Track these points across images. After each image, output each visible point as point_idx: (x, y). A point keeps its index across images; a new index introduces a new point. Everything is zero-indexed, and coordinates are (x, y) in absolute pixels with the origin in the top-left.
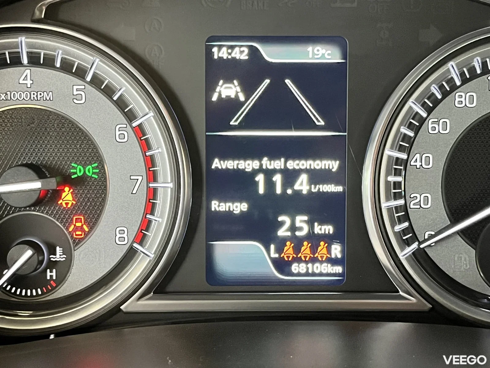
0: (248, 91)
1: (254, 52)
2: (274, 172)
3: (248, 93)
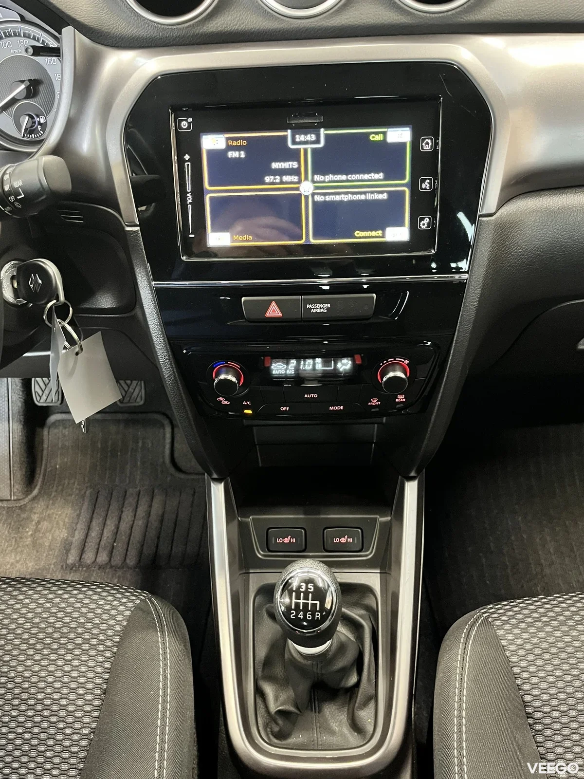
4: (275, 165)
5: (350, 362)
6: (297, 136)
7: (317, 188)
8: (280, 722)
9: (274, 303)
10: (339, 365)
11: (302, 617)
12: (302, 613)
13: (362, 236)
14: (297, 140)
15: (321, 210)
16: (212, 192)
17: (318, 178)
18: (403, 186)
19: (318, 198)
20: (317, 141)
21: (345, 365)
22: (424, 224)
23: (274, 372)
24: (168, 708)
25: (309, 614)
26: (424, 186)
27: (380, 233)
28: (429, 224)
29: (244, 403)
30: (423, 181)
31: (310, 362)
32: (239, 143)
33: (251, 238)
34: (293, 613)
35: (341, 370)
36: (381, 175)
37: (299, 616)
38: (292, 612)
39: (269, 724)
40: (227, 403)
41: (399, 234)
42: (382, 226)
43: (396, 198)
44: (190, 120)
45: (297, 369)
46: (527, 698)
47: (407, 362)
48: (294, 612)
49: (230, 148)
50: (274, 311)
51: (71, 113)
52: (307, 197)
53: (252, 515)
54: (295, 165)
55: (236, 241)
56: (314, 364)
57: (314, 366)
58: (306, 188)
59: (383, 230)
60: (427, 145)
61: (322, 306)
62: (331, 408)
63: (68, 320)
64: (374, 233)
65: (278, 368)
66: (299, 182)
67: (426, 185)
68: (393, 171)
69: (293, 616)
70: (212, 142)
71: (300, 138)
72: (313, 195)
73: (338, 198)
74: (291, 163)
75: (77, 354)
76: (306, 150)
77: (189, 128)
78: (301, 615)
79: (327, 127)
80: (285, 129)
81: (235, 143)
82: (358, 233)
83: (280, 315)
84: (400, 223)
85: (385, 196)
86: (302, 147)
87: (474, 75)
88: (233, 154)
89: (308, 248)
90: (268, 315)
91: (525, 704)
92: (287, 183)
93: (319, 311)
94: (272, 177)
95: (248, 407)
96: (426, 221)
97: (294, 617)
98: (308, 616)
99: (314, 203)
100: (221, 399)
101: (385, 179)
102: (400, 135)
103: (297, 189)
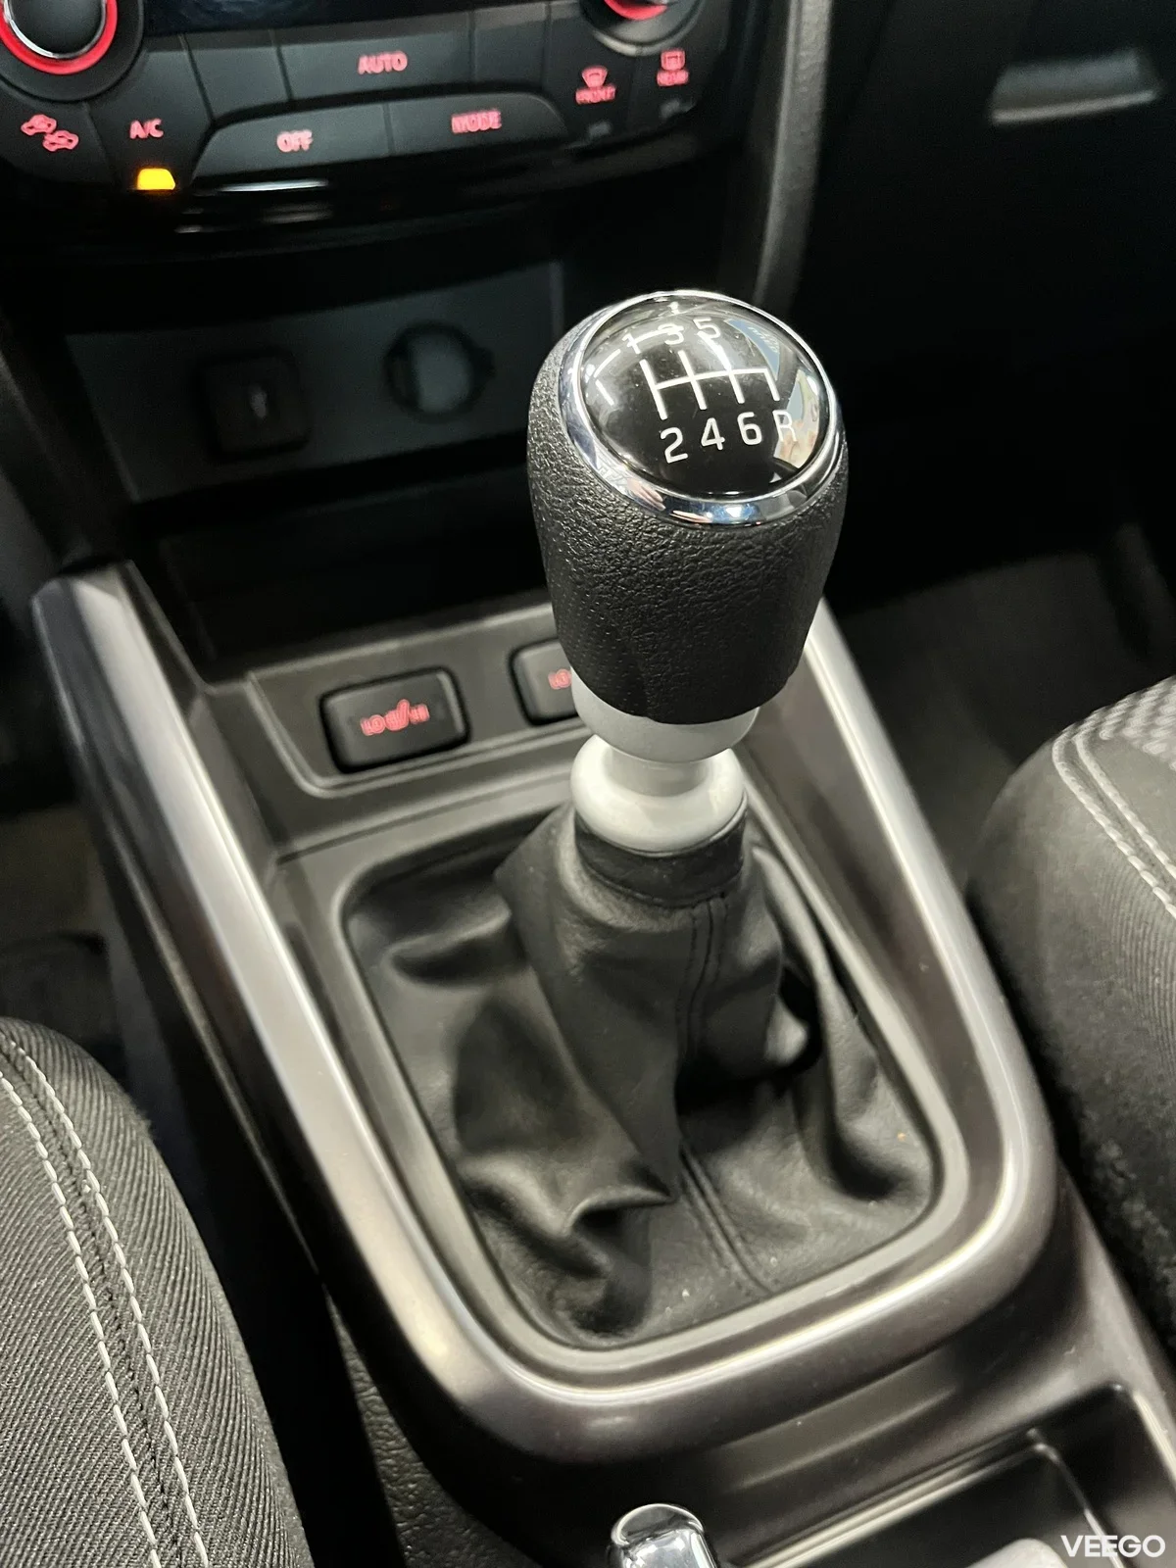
8: (601, 1258)
11: (719, 441)
12: (712, 423)
24: (139, 1315)
25: (747, 421)
34: (673, 437)
37: (705, 442)
38: (664, 435)
39: (557, 1294)
48: (675, 430)
69: (674, 453)
78: (711, 436)
97: (685, 456)
98: (743, 429)
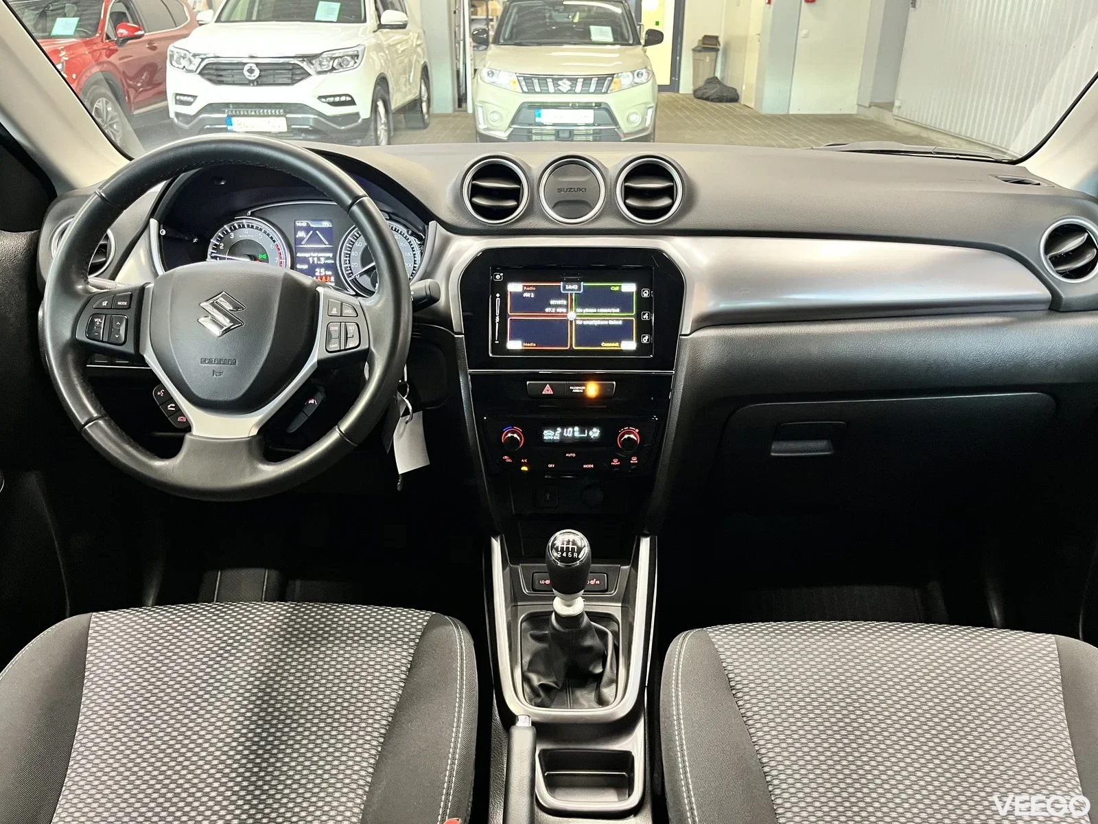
0: (307, 233)
1: (308, 224)
2: (314, 257)
3: (307, 234)
4: (552, 302)
5: (599, 431)
6: (567, 286)
7: (578, 316)
8: (542, 694)
9: (548, 385)
10: (591, 433)
13: (606, 346)
14: (567, 288)
15: (580, 329)
16: (513, 316)
17: (579, 310)
18: (631, 316)
19: (579, 322)
20: (579, 289)
21: (595, 433)
22: (645, 340)
23: (545, 438)
26: (644, 317)
27: (617, 344)
28: (648, 339)
29: (523, 461)
30: (644, 314)
31: (570, 429)
32: (531, 288)
33: (535, 345)
35: (592, 437)
36: (618, 310)
39: (533, 698)
40: (509, 461)
41: (629, 345)
42: (618, 339)
43: (627, 324)
44: (502, 274)
45: (562, 434)
46: (731, 676)
47: (637, 430)
49: (525, 291)
50: (548, 390)
51: (428, 270)
52: (571, 322)
53: (522, 563)
54: (564, 302)
55: (525, 346)
56: (573, 431)
57: (574, 432)
58: (571, 316)
59: (620, 343)
60: (646, 294)
61: (580, 388)
62: (584, 466)
63: (406, 396)
64: (613, 344)
65: (548, 435)
66: (567, 312)
67: (646, 316)
68: (626, 307)
70: (514, 287)
71: (569, 287)
72: (575, 320)
73: (591, 323)
74: (562, 301)
75: (407, 423)
76: (571, 295)
77: (501, 279)
79: (585, 281)
80: (560, 281)
81: (528, 289)
82: (603, 344)
83: (552, 393)
84: (630, 338)
85: (620, 323)
86: (569, 292)
87: (676, 261)
88: (526, 295)
89: (572, 351)
90: (544, 393)
91: (730, 680)
92: (559, 313)
93: (578, 391)
94: (550, 309)
95: (525, 464)
96: (647, 338)
99: (576, 325)
100: (506, 457)
101: (621, 312)
102: (629, 288)
103: (566, 316)
